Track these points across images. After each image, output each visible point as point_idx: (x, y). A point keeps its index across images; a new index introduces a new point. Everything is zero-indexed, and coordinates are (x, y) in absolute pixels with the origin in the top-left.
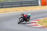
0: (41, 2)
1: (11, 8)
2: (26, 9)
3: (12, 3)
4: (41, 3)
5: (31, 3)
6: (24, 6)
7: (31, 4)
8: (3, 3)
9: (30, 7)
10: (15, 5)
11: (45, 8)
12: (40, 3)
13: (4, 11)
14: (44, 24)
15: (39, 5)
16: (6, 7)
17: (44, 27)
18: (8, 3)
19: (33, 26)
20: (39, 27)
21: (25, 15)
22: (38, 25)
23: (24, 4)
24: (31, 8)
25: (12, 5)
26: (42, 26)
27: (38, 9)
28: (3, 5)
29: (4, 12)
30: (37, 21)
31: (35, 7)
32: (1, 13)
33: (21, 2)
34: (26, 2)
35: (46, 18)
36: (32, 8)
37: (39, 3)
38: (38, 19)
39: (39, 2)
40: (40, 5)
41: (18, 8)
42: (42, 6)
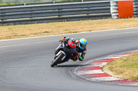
0: (117, 6)
1: (30, 25)
2: (72, 28)
3: (33, 9)
4: (118, 9)
5: (88, 10)
7: (87, 12)
8: (6, 11)
9: (86, 22)
10: (40, 15)
11: (130, 24)
12: (116, 11)
13: (9, 33)
14: (127, 73)
15: (110, 16)
16: (15, 23)
17: (126, 81)
18: (21, 10)
19: (93, 79)
20: (111, 81)
21: (70, 43)
22: (109, 76)
23: (68, 13)
25: (33, 15)
26: (120, 77)
27: (108, 29)
28: (6, 17)
29: (8, 35)
30: (104, 64)
31: (99, 23)
32: (1, 39)
33: (58, 7)
34: (73, 7)
35: (131, 53)
37: (112, 11)
38: (108, 58)
39: (111, 8)
40: (116, 17)
41: (51, 24)
42: (120, 18)
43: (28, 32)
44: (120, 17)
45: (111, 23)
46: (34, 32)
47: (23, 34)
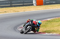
4: (36, 2)
5: (23, 2)
6: (15, 6)
11: (42, 8)
15: (33, 5)
24: (23, 9)
31: (28, 8)
36: (25, 8)
39: (33, 1)
40: (35, 5)
44: (37, 5)
45: (33, 8)
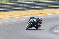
13: (25, 14)
16: (28, 9)
32: (22, 16)
43: (34, 14)
46: (36, 14)
47: (32, 14)
